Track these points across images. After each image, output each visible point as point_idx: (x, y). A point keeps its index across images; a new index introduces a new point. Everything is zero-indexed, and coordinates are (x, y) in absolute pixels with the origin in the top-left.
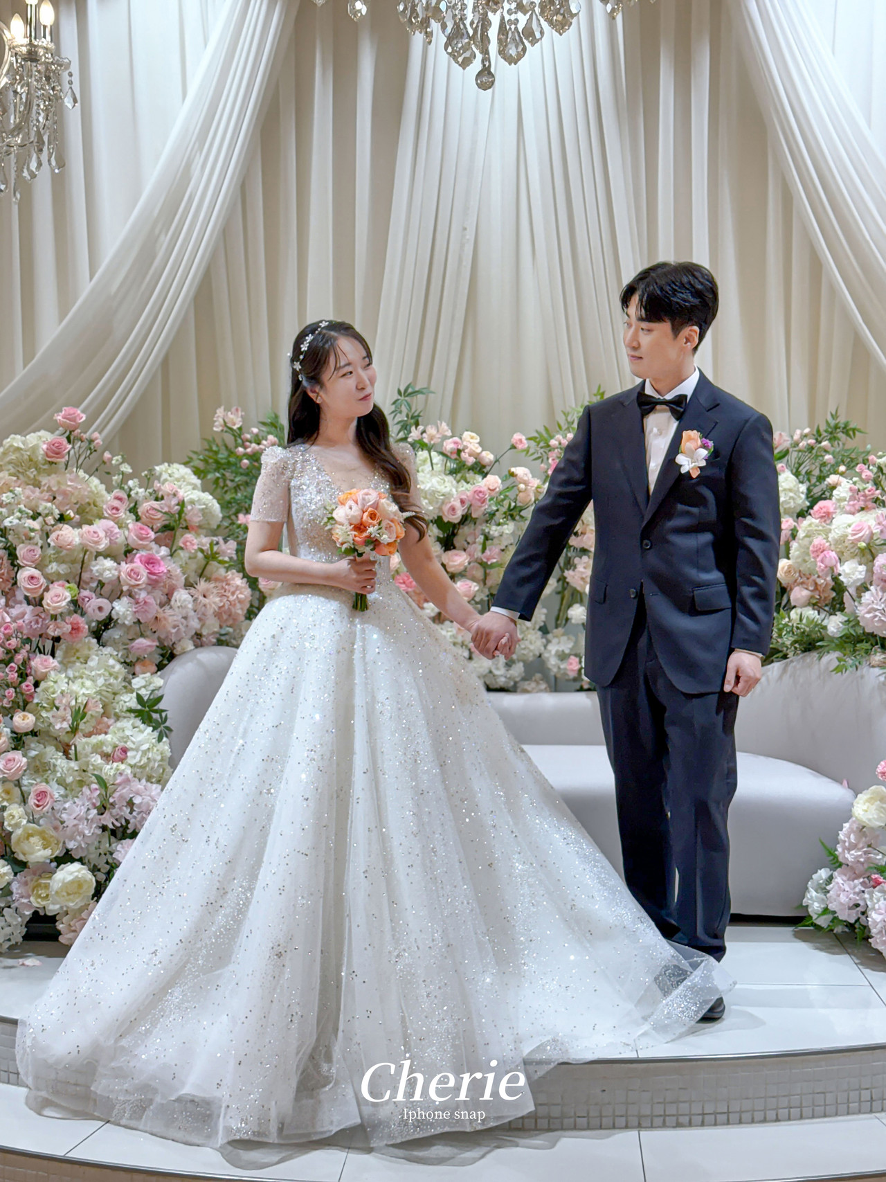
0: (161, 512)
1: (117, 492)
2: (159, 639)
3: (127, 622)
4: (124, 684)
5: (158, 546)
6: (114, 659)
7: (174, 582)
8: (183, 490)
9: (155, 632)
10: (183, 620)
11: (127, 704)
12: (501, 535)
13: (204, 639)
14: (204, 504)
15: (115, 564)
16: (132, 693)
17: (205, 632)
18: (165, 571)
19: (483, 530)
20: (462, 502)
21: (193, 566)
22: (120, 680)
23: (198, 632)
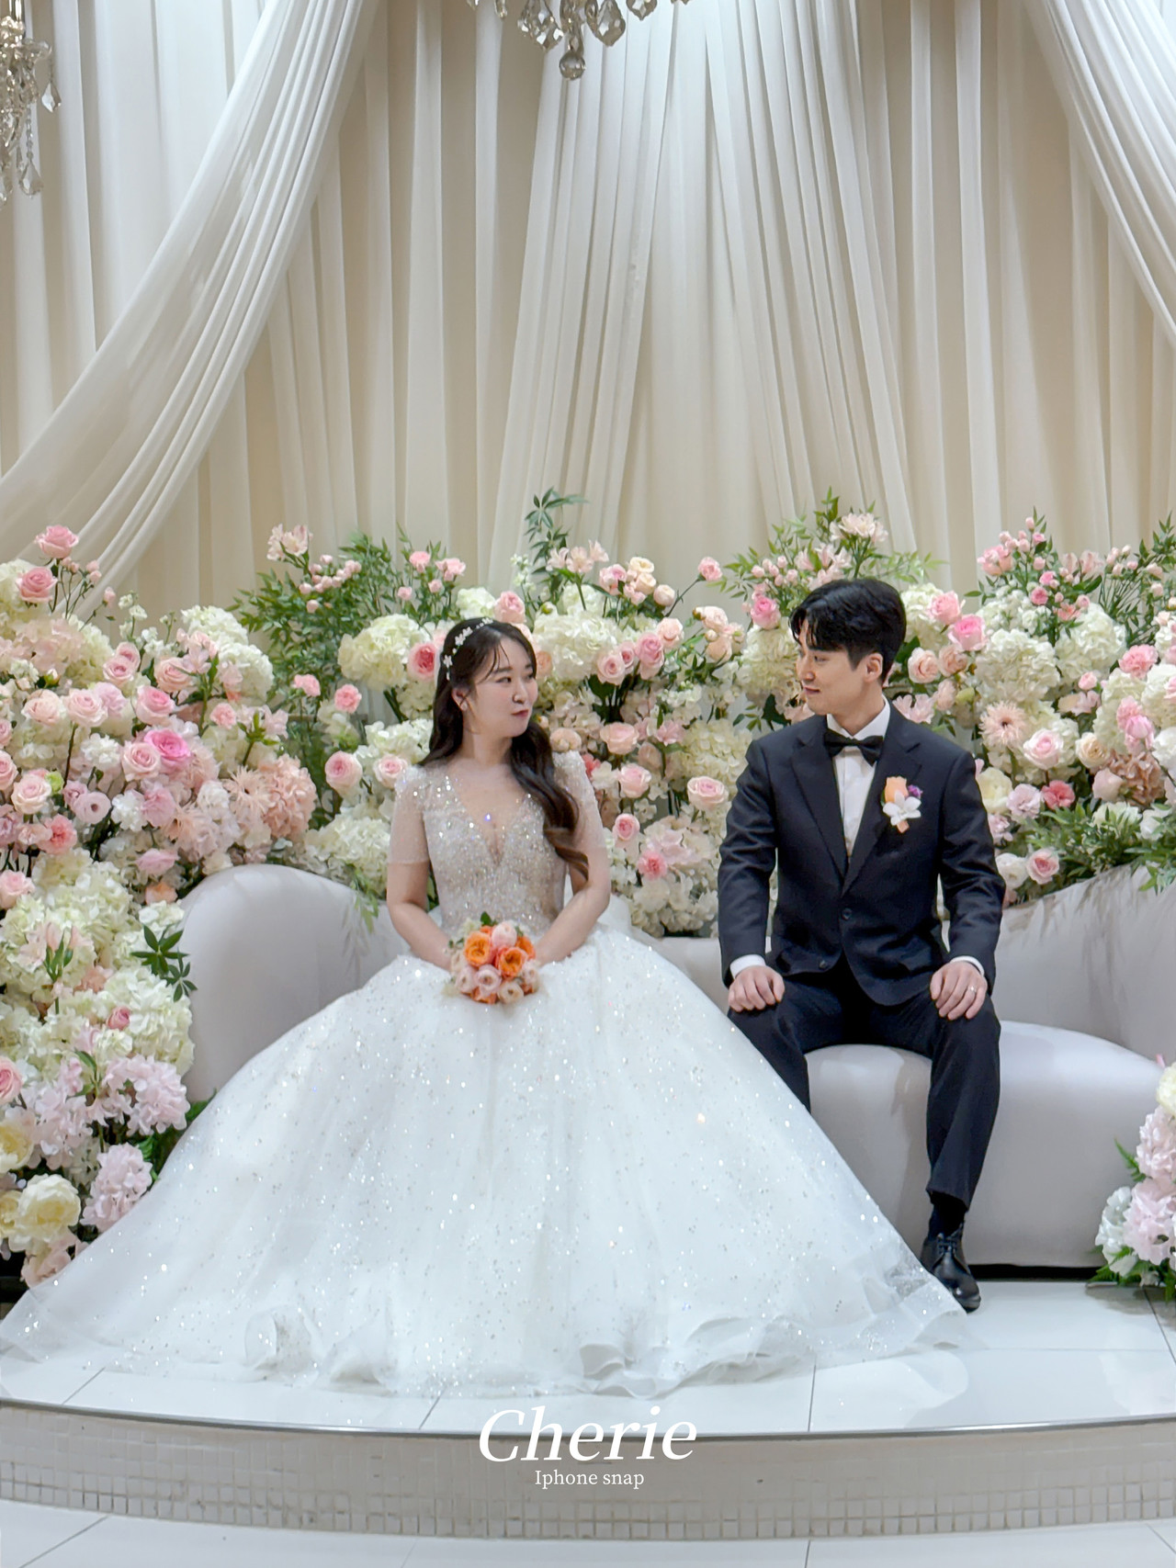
0: (186, 673)
1: (123, 646)
2: (181, 853)
3: (132, 828)
4: (127, 917)
5: (182, 722)
6: (114, 879)
7: (202, 771)
8: (219, 642)
9: (174, 842)
10: (215, 825)
11: (132, 946)
12: (683, 705)
13: (248, 855)
14: (249, 662)
15: (117, 744)
16: (139, 930)
17: (248, 845)
18: (189, 755)
19: (659, 699)
20: (626, 656)
21: (233, 750)
22: (121, 910)
23: (239, 844)
